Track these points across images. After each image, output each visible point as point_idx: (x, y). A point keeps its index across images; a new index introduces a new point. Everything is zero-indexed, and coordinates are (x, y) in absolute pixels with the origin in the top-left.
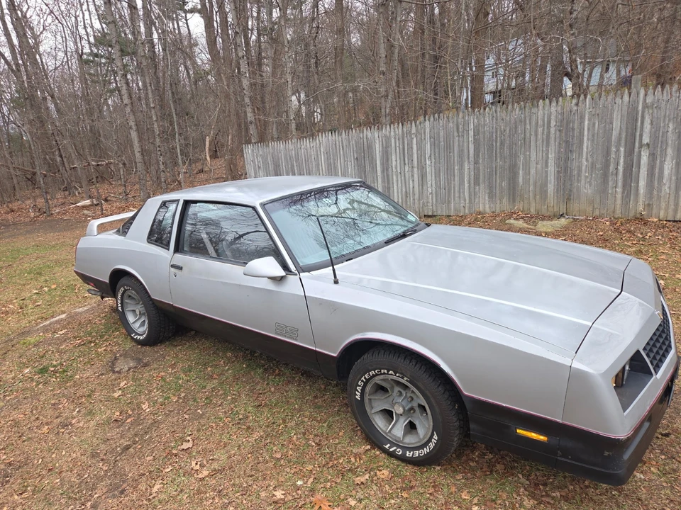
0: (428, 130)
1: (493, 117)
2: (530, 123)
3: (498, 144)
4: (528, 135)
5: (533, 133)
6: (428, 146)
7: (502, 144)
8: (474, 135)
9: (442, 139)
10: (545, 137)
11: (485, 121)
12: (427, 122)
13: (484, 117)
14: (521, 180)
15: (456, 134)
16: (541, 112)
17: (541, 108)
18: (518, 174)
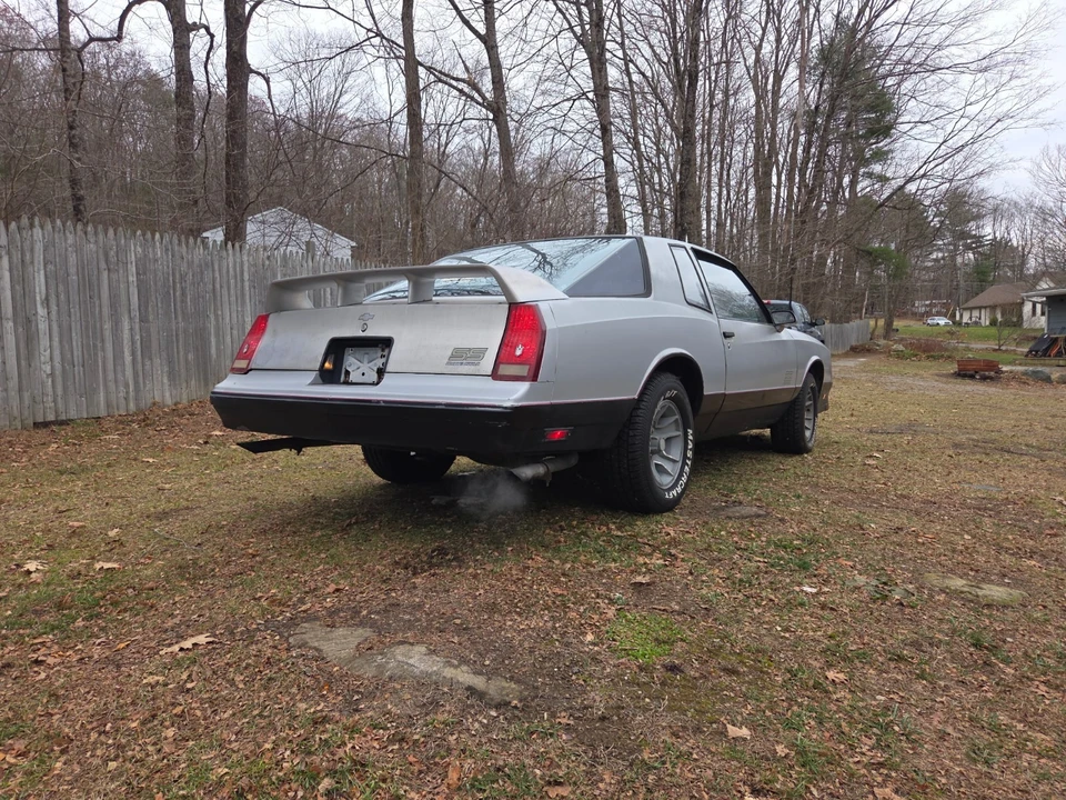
0: (39, 247)
1: (167, 250)
2: (220, 271)
3: (178, 294)
4: (218, 286)
5: (225, 285)
6: (40, 279)
7: (183, 294)
8: (138, 274)
9: (73, 270)
10: (239, 292)
11: (155, 253)
12: (37, 232)
13: (154, 247)
14: (213, 351)
15: (103, 265)
16: (231, 259)
17: (230, 252)
18: (210, 342)
